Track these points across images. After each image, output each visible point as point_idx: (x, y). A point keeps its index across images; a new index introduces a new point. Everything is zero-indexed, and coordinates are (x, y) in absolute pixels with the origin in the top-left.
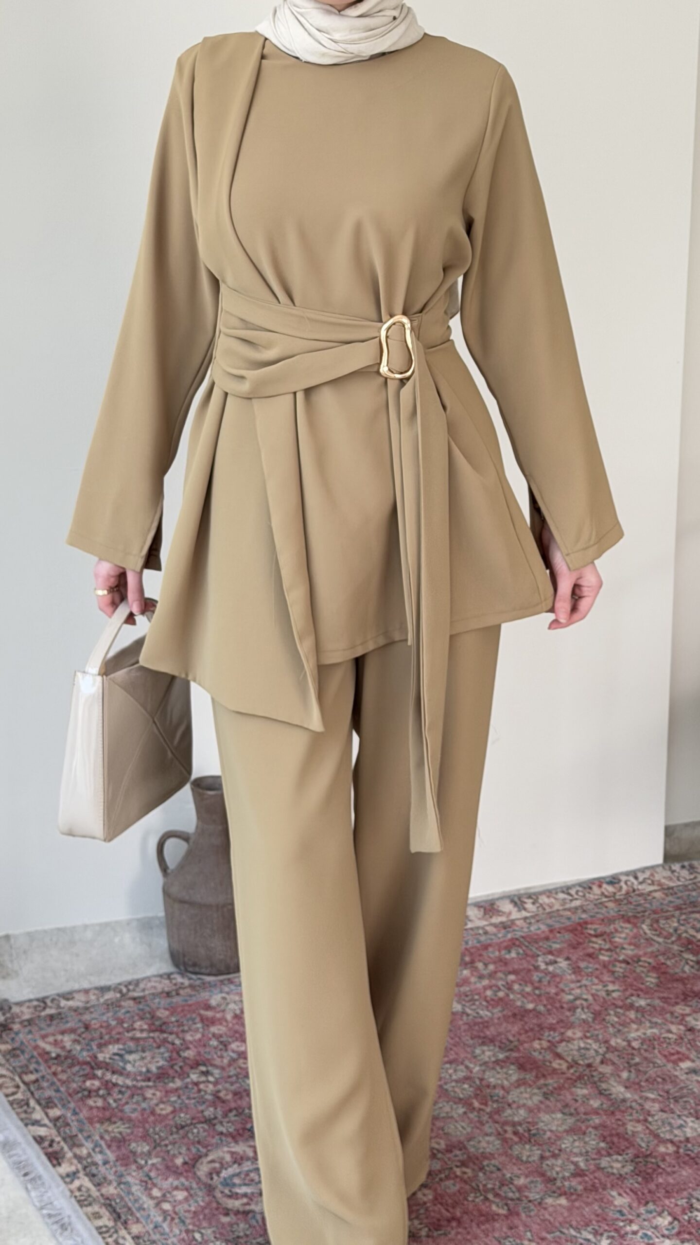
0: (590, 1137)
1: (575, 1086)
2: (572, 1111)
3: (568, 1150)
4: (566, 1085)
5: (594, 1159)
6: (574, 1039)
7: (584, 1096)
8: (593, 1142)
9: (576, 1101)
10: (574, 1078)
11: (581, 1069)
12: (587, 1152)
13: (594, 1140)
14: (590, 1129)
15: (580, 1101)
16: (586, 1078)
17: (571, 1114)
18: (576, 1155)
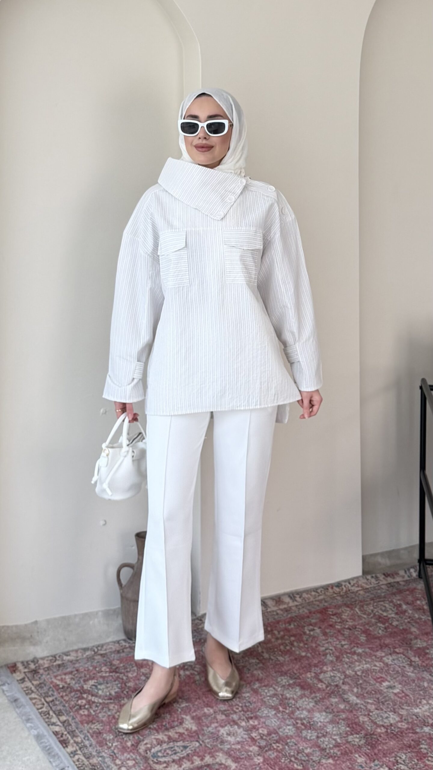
0: (341, 725)
1: (331, 697)
2: (331, 710)
3: (331, 732)
4: (326, 697)
5: (345, 737)
6: (327, 671)
7: (336, 702)
8: (343, 728)
9: (332, 705)
10: (330, 692)
11: (333, 688)
12: (341, 733)
13: (343, 726)
14: (341, 721)
15: (334, 705)
16: (336, 692)
17: (330, 713)
18: (335, 735)
